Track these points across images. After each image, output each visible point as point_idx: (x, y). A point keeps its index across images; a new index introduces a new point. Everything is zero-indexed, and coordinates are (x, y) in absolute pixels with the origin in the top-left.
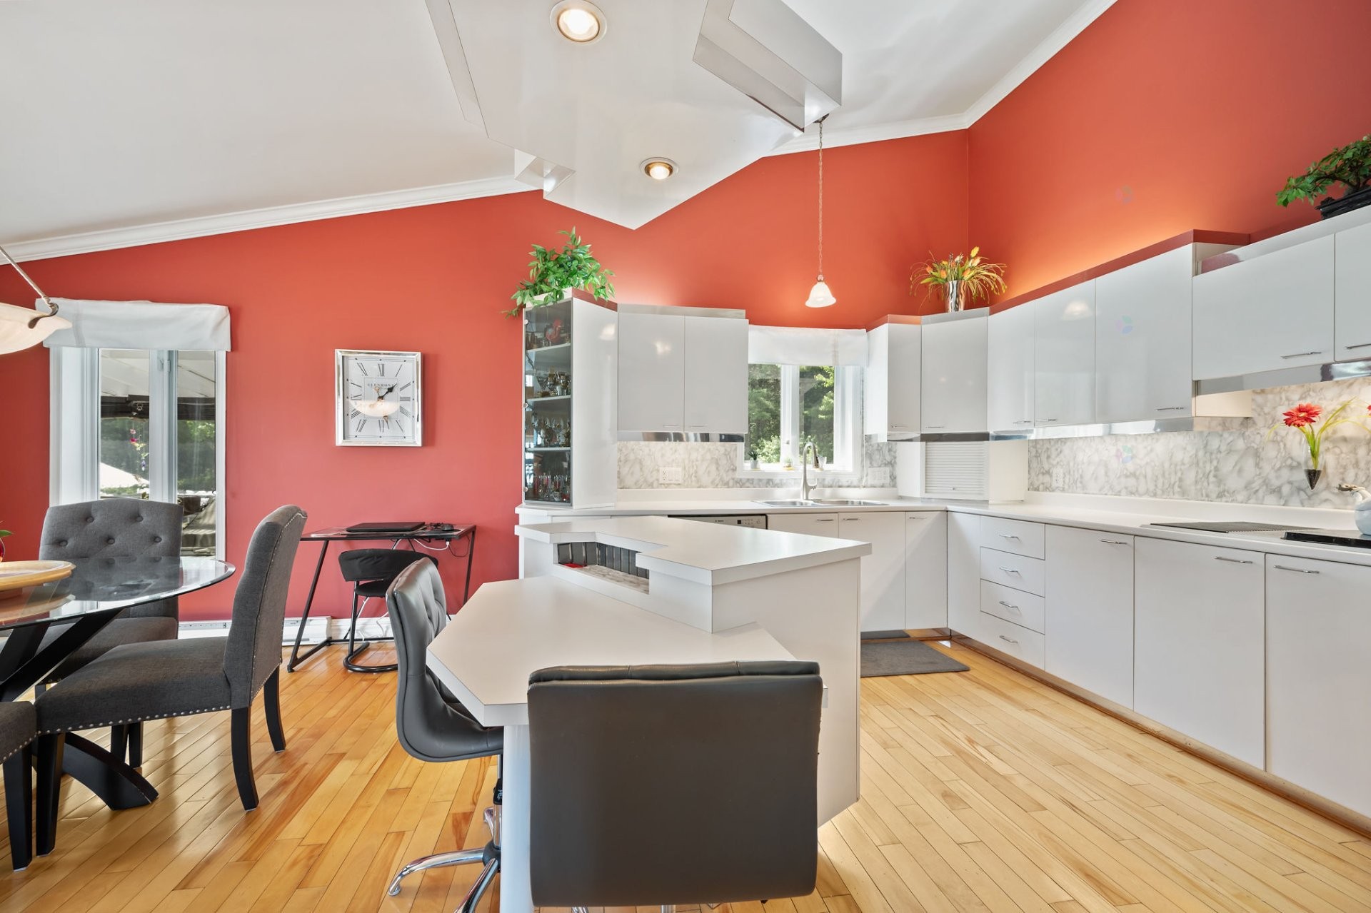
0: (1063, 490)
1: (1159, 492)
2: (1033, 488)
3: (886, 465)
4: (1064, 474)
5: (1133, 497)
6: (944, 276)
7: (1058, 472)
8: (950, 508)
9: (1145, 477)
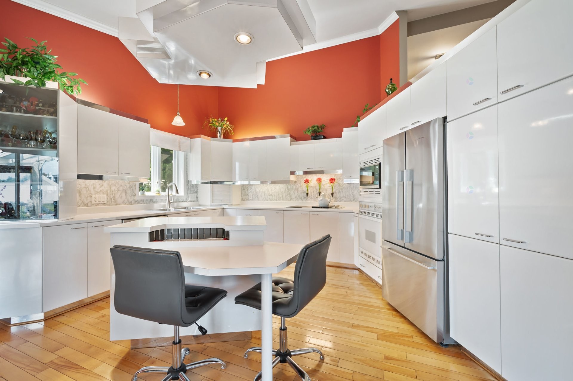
0: (252, 200)
1: (278, 199)
2: (243, 200)
3: (195, 193)
4: (253, 195)
5: (271, 201)
6: (217, 125)
7: (251, 194)
8: (225, 207)
9: (274, 195)
